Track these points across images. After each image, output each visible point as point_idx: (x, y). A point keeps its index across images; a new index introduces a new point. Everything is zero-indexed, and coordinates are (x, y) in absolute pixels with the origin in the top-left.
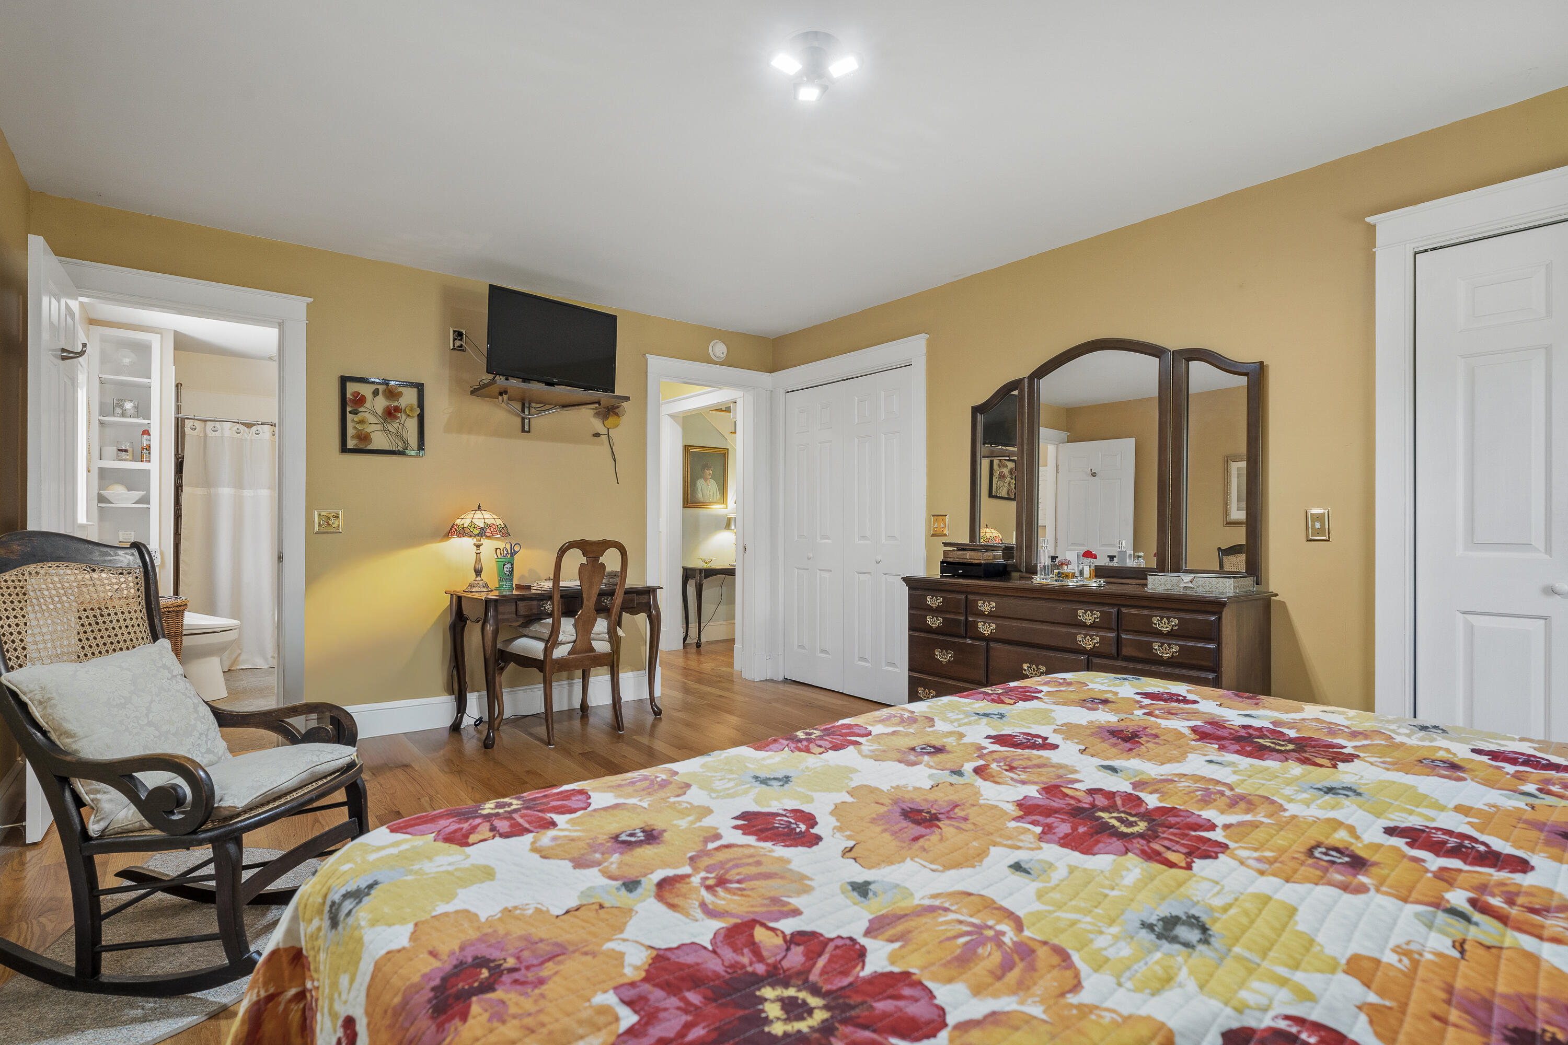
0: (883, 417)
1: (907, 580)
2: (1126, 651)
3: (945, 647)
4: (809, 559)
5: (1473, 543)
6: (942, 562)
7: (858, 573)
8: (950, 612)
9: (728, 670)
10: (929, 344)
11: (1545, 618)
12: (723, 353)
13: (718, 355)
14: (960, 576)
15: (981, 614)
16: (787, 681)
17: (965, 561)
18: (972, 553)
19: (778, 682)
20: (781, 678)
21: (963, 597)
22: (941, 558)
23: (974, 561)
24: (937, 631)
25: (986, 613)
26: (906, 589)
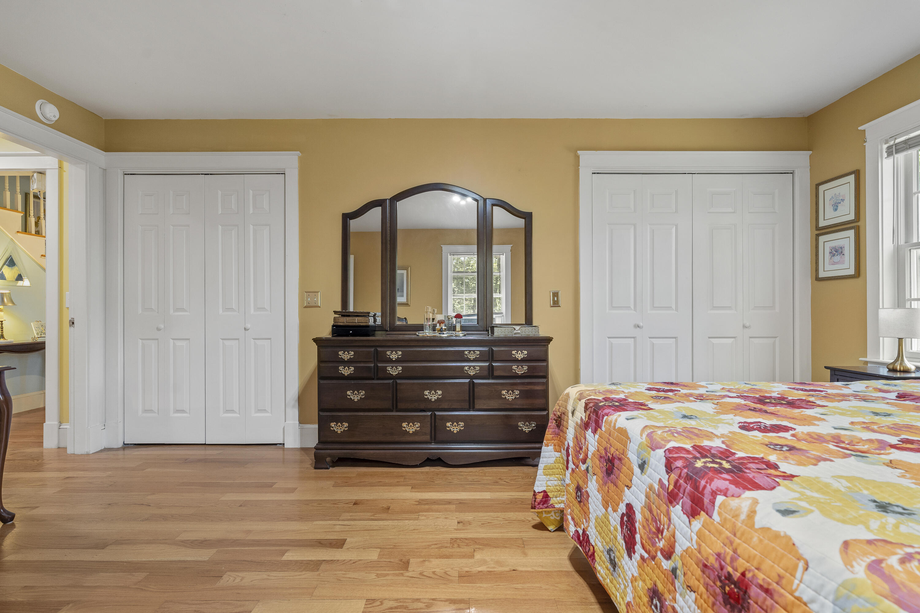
0: (251, 212)
1: (316, 340)
2: (496, 373)
3: (357, 388)
4: (158, 329)
5: (612, 307)
6: (333, 326)
7: (223, 339)
8: (360, 362)
9: (36, 450)
10: (301, 160)
11: (634, 338)
12: (54, 116)
13: (48, 116)
14: (352, 335)
15: (390, 361)
16: (126, 446)
17: (354, 324)
18: (360, 318)
19: (118, 449)
20: (120, 445)
21: (372, 349)
22: (332, 323)
23: (362, 324)
24: (349, 378)
25: (394, 359)
26: (315, 347)
